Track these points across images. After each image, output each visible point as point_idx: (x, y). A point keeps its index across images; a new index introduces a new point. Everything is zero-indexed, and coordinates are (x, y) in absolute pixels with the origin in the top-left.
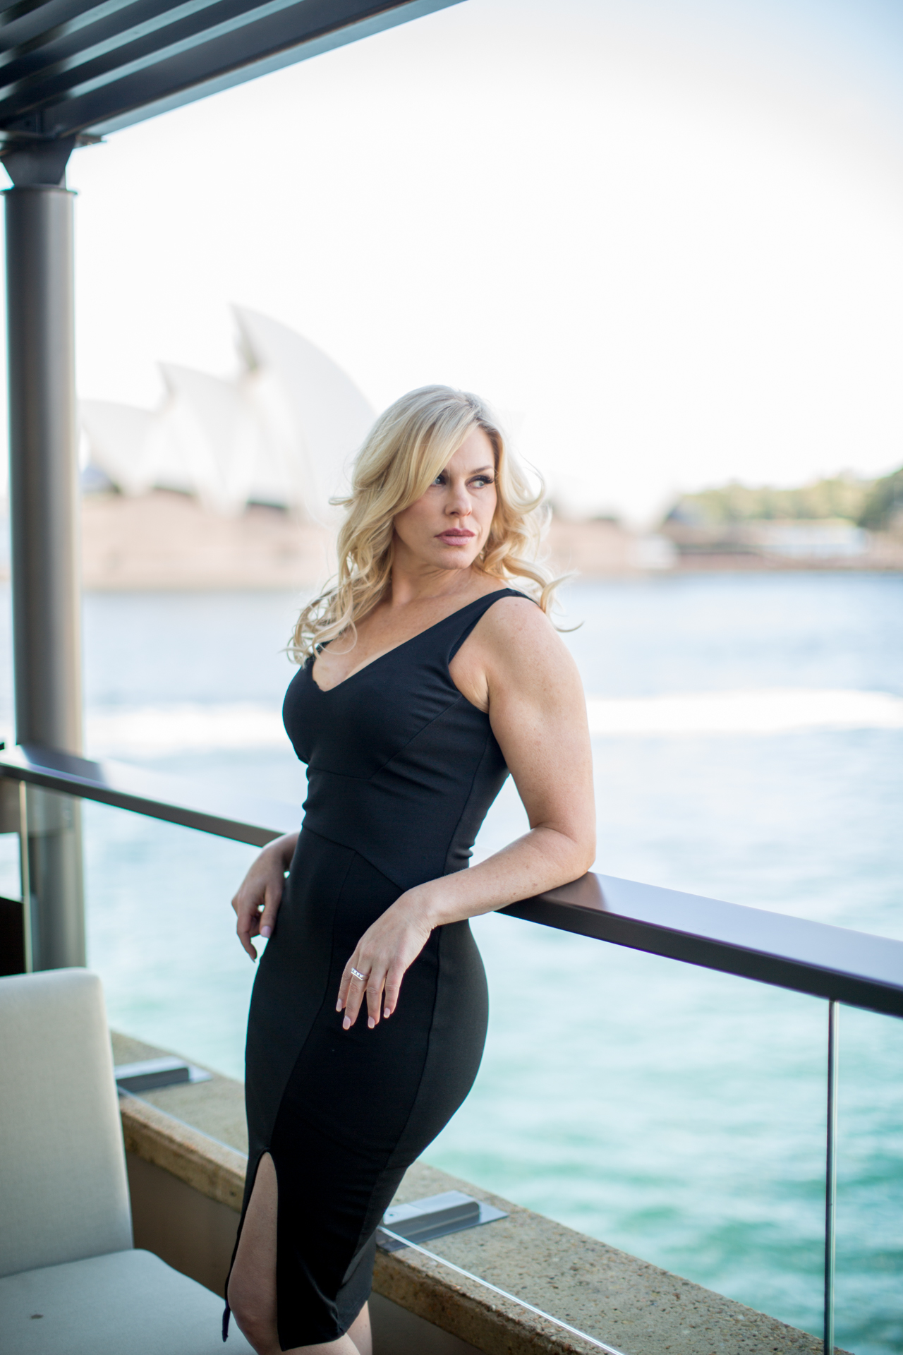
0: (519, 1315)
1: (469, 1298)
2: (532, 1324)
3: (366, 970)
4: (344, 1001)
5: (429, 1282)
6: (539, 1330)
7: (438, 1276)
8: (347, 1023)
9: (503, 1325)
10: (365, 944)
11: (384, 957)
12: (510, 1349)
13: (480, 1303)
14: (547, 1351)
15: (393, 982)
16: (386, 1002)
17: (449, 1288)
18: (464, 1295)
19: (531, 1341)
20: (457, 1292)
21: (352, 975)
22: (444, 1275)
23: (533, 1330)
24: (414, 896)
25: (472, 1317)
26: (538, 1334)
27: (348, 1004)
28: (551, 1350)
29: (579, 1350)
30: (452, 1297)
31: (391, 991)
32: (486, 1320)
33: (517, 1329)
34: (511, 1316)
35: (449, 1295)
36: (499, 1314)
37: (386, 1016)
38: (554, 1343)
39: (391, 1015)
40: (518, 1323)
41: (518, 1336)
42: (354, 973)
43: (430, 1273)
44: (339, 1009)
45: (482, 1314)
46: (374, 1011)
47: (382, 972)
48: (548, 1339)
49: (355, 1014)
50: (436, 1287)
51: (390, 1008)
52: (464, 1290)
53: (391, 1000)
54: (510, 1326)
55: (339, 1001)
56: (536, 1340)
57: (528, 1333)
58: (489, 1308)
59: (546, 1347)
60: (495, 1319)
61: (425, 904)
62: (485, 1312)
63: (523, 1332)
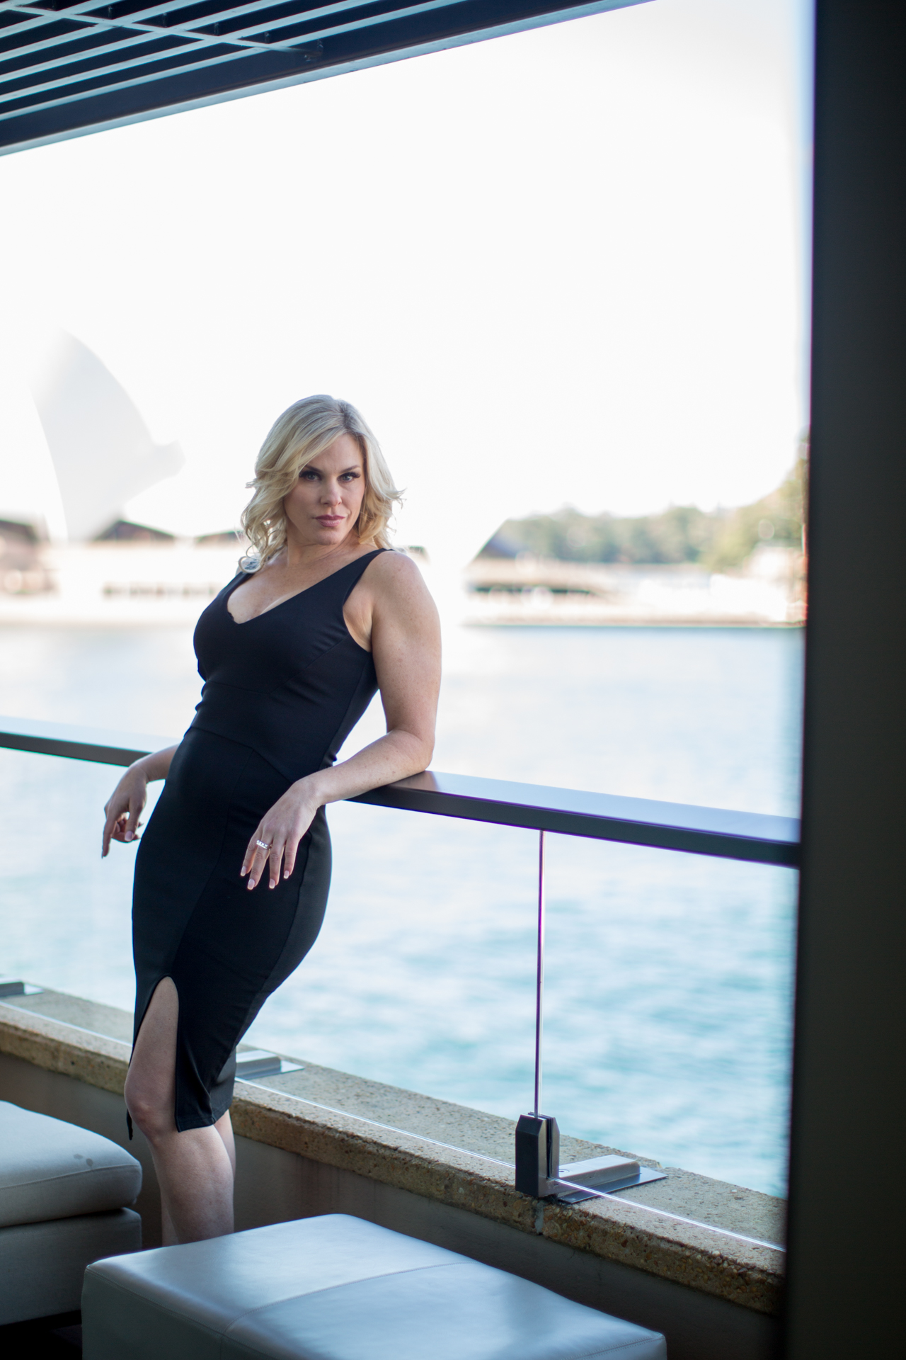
0: (314, 1118)
1: (275, 1111)
2: (324, 1123)
3: (269, 841)
4: (247, 867)
5: (242, 1104)
6: (329, 1125)
7: (248, 1099)
8: (252, 885)
9: (301, 1126)
10: (265, 823)
11: (283, 830)
12: (306, 1143)
13: (283, 1113)
14: (335, 1139)
15: (291, 849)
16: (285, 866)
17: (258, 1106)
18: (270, 1110)
19: (323, 1134)
20: (265, 1108)
21: (256, 846)
22: (254, 1099)
23: (324, 1126)
24: (303, 784)
25: (277, 1125)
26: (329, 1129)
27: (252, 868)
28: (339, 1137)
29: (359, 1134)
30: (260, 1112)
31: (290, 855)
32: (288, 1124)
33: (312, 1127)
34: (307, 1119)
35: (258, 1111)
36: (298, 1119)
37: (286, 877)
38: (340, 1132)
39: (289, 877)
40: (313, 1123)
41: (312, 1132)
42: (259, 843)
43: (243, 1098)
44: (243, 874)
45: (284, 1121)
46: (276, 874)
47: (282, 841)
48: (336, 1131)
49: (259, 877)
50: (248, 1107)
51: (289, 870)
52: (270, 1106)
53: (289, 863)
54: (306, 1126)
55: (243, 869)
56: (327, 1132)
57: (320, 1129)
58: (290, 1116)
59: (334, 1136)
60: (295, 1122)
61: (313, 789)
62: (287, 1119)
63: (317, 1129)
